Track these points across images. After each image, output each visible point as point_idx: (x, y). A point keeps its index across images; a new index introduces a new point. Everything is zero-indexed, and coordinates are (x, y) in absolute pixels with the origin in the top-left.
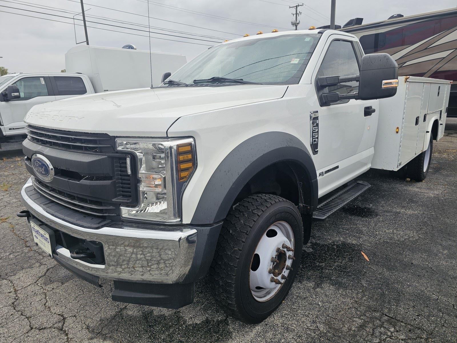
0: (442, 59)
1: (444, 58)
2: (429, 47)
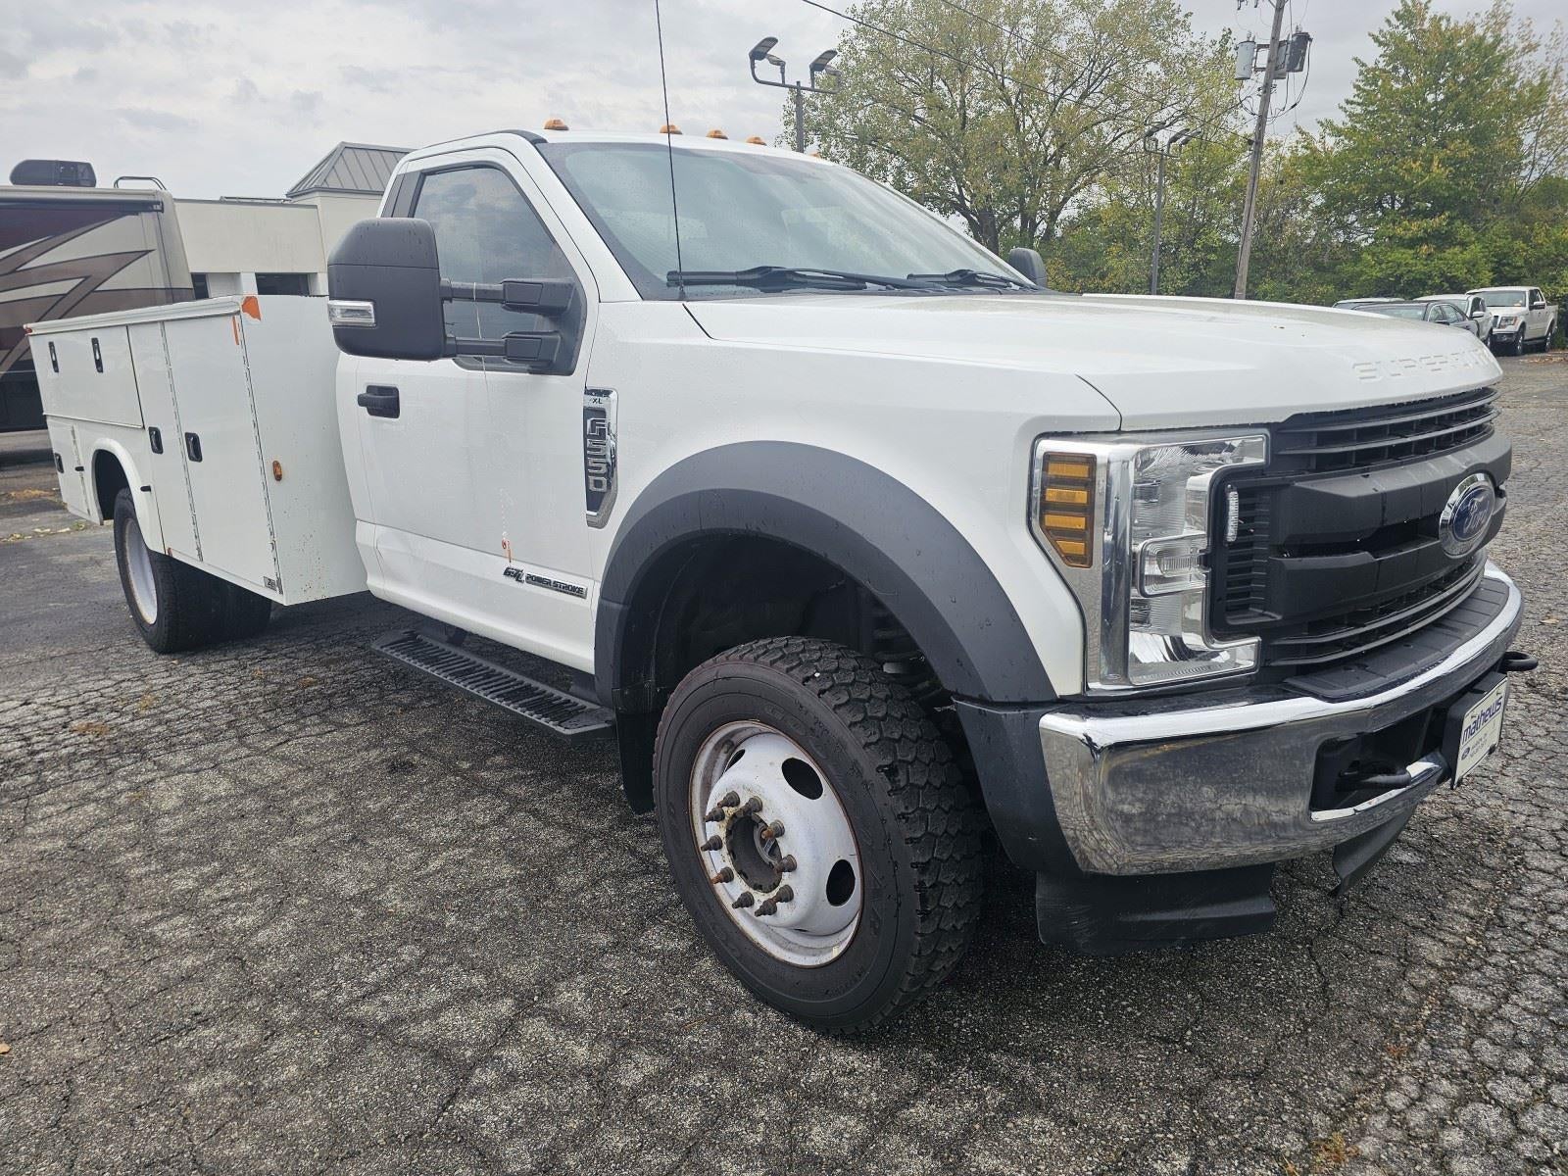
0: (60, 300)
1: (64, 295)
2: (21, 268)
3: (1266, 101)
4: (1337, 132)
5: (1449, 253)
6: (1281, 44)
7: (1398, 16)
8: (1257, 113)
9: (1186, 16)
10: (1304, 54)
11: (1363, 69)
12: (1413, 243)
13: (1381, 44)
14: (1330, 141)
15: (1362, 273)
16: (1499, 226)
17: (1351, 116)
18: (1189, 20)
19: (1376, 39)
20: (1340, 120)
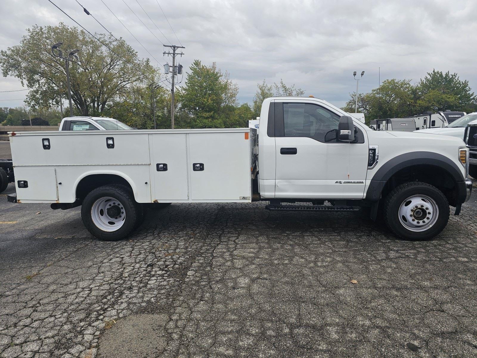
3: (173, 80)
4: (185, 90)
5: (215, 121)
6: (175, 67)
7: (194, 64)
8: (171, 83)
9: (136, 52)
10: (181, 70)
11: (188, 75)
12: (207, 118)
13: (192, 70)
14: (184, 92)
15: (197, 125)
16: (223, 115)
17: (188, 86)
18: (137, 54)
19: (191, 69)
20: (185, 86)
